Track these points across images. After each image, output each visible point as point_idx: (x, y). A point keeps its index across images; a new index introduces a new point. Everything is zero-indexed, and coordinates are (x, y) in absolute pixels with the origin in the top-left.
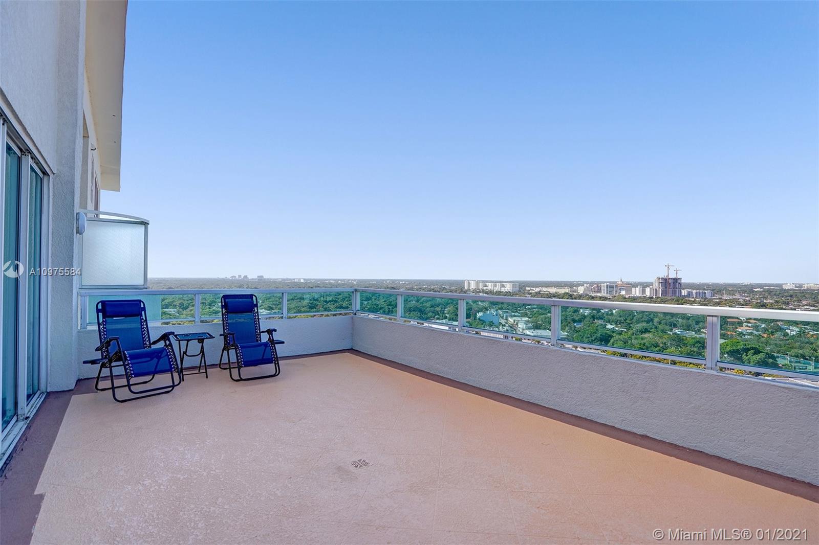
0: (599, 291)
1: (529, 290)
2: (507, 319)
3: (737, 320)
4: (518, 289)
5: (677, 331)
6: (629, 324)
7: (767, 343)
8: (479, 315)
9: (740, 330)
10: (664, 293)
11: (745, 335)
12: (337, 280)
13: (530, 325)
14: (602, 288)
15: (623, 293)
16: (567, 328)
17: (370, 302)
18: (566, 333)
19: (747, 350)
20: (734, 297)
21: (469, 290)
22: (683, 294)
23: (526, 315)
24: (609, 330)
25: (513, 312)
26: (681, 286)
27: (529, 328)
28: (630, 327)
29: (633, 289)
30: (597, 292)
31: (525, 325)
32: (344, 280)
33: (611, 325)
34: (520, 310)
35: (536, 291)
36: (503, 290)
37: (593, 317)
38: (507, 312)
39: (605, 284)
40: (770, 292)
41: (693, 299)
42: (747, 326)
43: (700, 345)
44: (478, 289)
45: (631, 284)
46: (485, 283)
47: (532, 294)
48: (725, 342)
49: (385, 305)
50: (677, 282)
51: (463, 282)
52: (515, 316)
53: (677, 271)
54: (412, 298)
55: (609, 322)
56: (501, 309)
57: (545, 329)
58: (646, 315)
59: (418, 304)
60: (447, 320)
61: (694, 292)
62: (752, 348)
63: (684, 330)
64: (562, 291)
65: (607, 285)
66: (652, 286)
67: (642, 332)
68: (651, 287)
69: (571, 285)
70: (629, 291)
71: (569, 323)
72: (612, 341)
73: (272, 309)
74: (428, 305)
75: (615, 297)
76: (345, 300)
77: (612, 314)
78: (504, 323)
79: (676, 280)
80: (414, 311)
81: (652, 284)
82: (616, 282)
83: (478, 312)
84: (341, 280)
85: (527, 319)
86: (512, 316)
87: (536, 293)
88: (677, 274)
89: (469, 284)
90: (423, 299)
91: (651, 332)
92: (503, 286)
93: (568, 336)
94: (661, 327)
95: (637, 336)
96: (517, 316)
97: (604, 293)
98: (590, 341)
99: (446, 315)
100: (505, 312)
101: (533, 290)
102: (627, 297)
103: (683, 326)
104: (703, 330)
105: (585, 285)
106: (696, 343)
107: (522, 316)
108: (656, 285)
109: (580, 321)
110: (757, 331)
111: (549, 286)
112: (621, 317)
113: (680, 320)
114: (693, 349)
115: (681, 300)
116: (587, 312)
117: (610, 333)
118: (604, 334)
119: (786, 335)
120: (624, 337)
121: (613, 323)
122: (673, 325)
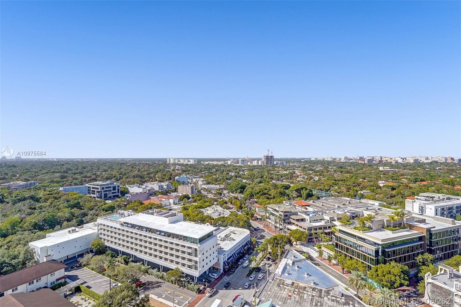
0: (238, 163)
1: (203, 163)
2: (192, 180)
3: (296, 175)
4: (197, 162)
5: (274, 181)
6: (253, 179)
7: (308, 184)
8: (177, 178)
9: (298, 179)
10: (267, 163)
11: (300, 181)
12: (83, 159)
13: (205, 182)
14: (239, 161)
15: (249, 163)
16: (224, 183)
17: (107, 172)
18: (223, 186)
19: (302, 189)
20: (294, 164)
21: (170, 164)
22: (275, 163)
23: (202, 177)
24: (244, 183)
25: (195, 176)
26: (274, 159)
27: (204, 184)
28: (253, 181)
29: (254, 161)
30: (237, 163)
31: (202, 183)
32: (88, 159)
33: (245, 180)
34: (198, 174)
35: (207, 163)
36: (189, 163)
37: (236, 177)
38: (192, 176)
39: (241, 159)
40: (307, 161)
41: (279, 166)
42: (300, 177)
43: (284, 187)
44: (175, 163)
45: (252, 159)
46: (179, 159)
47: (205, 165)
48: (294, 186)
49: (117, 174)
51: (166, 159)
52: (196, 178)
53: (272, 153)
54: (135, 169)
55: (244, 178)
56: (189, 174)
57: (213, 184)
58: (260, 174)
59: (139, 173)
60: (157, 182)
61: (279, 162)
62: (304, 188)
63: (277, 181)
64: (220, 163)
65: (242, 160)
67: (259, 183)
69: (224, 160)
70: (251, 163)
71: (225, 180)
72: (246, 188)
73: (29, 180)
74: (145, 173)
75: (245, 165)
76: (88, 172)
77: (245, 174)
78: (190, 182)
79: (272, 157)
80: (136, 177)
81: (261, 159)
82: (245, 158)
83: (176, 176)
84: (85, 159)
85: (203, 179)
86: (194, 178)
87: (207, 164)
88: (272, 154)
89: (170, 160)
90: (142, 170)
91: (263, 183)
92: (189, 161)
93: (225, 187)
94: (267, 180)
95: (257, 185)
96: (197, 178)
97: (240, 164)
98: (236, 189)
99: (157, 179)
100: (191, 175)
101: (205, 163)
102: (251, 165)
103: (276, 179)
104: (284, 180)
106: (282, 187)
107: (200, 178)
108: (263, 160)
109: (230, 179)
110: (304, 179)
111: (213, 161)
112: (249, 176)
113: (274, 176)
114: (281, 190)
115: (274, 166)
116: (233, 174)
117: (245, 185)
118: (242, 185)
119: (314, 180)
120: (252, 186)
121: (246, 179)
122: (272, 179)
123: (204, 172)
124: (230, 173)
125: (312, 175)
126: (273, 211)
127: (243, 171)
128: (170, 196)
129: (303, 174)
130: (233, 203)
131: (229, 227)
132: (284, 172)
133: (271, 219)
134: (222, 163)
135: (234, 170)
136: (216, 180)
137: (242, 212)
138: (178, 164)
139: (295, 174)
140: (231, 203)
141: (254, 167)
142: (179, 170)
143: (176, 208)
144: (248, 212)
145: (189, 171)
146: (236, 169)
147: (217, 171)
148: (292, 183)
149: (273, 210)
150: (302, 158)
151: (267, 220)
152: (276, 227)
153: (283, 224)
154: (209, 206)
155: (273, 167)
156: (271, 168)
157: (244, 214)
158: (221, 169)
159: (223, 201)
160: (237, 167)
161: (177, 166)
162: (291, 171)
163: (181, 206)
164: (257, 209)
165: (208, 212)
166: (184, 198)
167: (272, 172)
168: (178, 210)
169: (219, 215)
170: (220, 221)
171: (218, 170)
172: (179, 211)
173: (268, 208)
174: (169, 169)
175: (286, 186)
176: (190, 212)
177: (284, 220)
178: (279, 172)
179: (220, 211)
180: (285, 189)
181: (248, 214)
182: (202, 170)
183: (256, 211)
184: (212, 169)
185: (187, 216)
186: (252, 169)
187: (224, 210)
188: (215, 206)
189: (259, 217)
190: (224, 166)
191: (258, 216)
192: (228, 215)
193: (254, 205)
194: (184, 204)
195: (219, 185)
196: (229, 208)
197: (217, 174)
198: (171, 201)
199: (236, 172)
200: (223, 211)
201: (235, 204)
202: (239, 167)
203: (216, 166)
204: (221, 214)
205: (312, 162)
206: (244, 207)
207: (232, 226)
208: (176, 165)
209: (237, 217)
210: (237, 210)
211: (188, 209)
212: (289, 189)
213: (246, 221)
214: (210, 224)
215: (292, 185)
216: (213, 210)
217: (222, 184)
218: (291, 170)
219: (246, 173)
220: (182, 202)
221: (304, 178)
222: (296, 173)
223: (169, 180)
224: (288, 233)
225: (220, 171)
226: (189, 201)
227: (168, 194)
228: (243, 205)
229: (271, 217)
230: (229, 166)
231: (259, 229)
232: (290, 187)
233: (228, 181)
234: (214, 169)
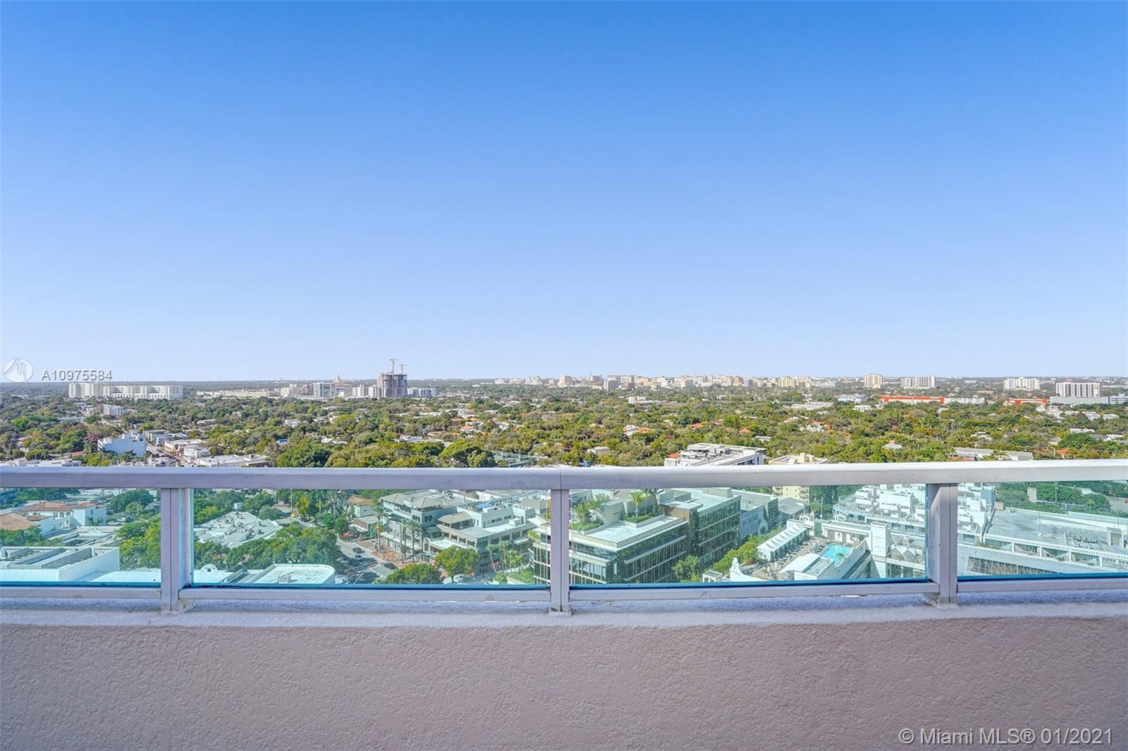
0: (310, 393)
1: (202, 396)
2: (161, 445)
3: (460, 420)
4: (181, 393)
6: (351, 434)
7: (485, 441)
8: (102, 443)
9: (463, 430)
10: (389, 392)
11: (467, 434)
13: (206, 450)
14: (315, 389)
15: (342, 394)
16: (266, 449)
18: (265, 457)
19: (469, 451)
20: (457, 394)
21: (78, 399)
22: (409, 393)
23: (198, 435)
24: (325, 444)
25: (174, 432)
26: (406, 383)
27: (204, 456)
28: (352, 438)
29: (354, 389)
30: (308, 394)
31: (196, 452)
33: (328, 437)
34: (185, 428)
35: (214, 396)
36: (153, 396)
37: (304, 430)
38: (162, 433)
39: (319, 383)
40: (485, 387)
41: (419, 399)
42: (469, 425)
44: (100, 398)
45: (351, 383)
46: (114, 386)
47: (208, 402)
48: (451, 445)
50: (402, 379)
51: (64, 385)
52: (176, 438)
53: (402, 366)
55: (325, 433)
56: (151, 428)
57: (231, 453)
58: (370, 422)
61: (420, 390)
62: (476, 448)
63: (411, 435)
64: (256, 395)
65: (321, 385)
66: (376, 384)
67: (367, 444)
68: (375, 386)
69: (270, 386)
70: (348, 392)
71: (269, 440)
72: (330, 459)
75: (332, 400)
77: (329, 423)
78: (155, 453)
79: (401, 377)
81: (375, 382)
82: (332, 381)
83: (102, 437)
85: (200, 441)
86: (170, 440)
87: (215, 399)
88: (402, 369)
89: (79, 388)
91: (376, 442)
93: (268, 459)
94: (387, 434)
95: (361, 449)
96: (181, 438)
97: (317, 395)
98: (301, 462)
100: (158, 433)
101: (209, 395)
103: (410, 430)
104: (429, 434)
105: (291, 385)
107: (191, 438)
108: (380, 384)
109: (285, 437)
110: (478, 429)
111: (235, 389)
112: (339, 426)
113: (406, 424)
114: (421, 457)
115: (407, 401)
116: (295, 423)
117: (327, 450)
118: (319, 452)
119: (500, 430)
120: (345, 452)
121: (330, 436)
122: (401, 431)
123: (203, 422)
124: (286, 421)
125: (494, 419)
126: (398, 510)
127: (326, 413)
128: (75, 500)
129: (475, 417)
130: (291, 501)
131: (275, 567)
132: (431, 414)
133: (391, 530)
134: (265, 395)
135: (297, 412)
136: (243, 443)
137: (315, 522)
138: (111, 399)
139: (457, 418)
140: (287, 501)
141: (355, 402)
142: (113, 417)
143: (95, 534)
144: (332, 519)
145: (152, 419)
146: (306, 410)
147: (246, 415)
148: (448, 438)
149: (397, 508)
150: (476, 380)
151: (382, 534)
152: (405, 549)
153: (421, 540)
154: (216, 516)
155: (403, 401)
156: (399, 406)
157: (322, 525)
158: (261, 410)
159: (261, 497)
160: (306, 405)
161: (107, 407)
162: (447, 411)
163: (118, 528)
164: (357, 509)
165: (210, 532)
166: (127, 503)
167: (401, 415)
168: (104, 539)
169: (248, 538)
170: (247, 553)
171: (252, 415)
172: (109, 542)
173: (386, 505)
174: (75, 417)
175: (433, 448)
176: (151, 539)
177: (424, 530)
178: (418, 415)
179: (250, 527)
180: (432, 453)
181: (331, 526)
182: (199, 415)
183: (354, 516)
184: (231, 413)
185: (136, 554)
186: (347, 408)
187: (264, 522)
188: (237, 514)
189: (363, 529)
190: (270, 401)
191: (360, 527)
192: (274, 534)
193: (350, 499)
194: (128, 521)
195: (252, 456)
196: (278, 516)
197: (248, 424)
198: (80, 515)
199: (304, 418)
200: (260, 524)
201: (298, 503)
202: (314, 404)
203: (245, 404)
204: (253, 534)
205: (498, 389)
206: (323, 509)
207: (286, 562)
208: (103, 402)
209: (300, 537)
210: (302, 519)
211: (142, 534)
212: (440, 455)
213: (324, 544)
214: (217, 566)
215: (447, 444)
216: (229, 525)
217: (260, 451)
218: (449, 408)
219: (331, 420)
220: (122, 514)
221: (476, 425)
222: (459, 414)
223: (74, 451)
224: (433, 559)
225: (257, 416)
226: (147, 508)
227: (68, 496)
228: (320, 502)
229: (394, 525)
230: (284, 401)
231: (361, 561)
232: (442, 447)
233: (278, 442)
234: (238, 413)
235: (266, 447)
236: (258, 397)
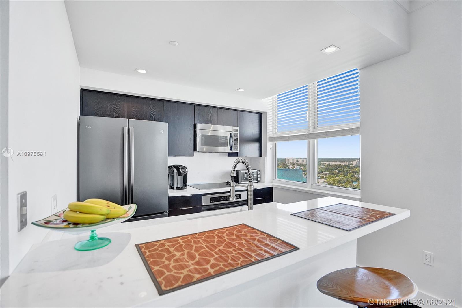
123: (325, 173)
124: (356, 175)
134: (346, 164)
138: (296, 163)
147: (339, 172)
158: (345, 170)
161: (296, 166)
171: (342, 171)
182: (323, 171)
190: (349, 167)
197: (341, 175)
203: (339, 167)
208: (295, 164)
225: (344, 172)
230: (354, 167)
233: (353, 183)
234: (336, 170)
235: (349, 185)
236: (344, 165)
